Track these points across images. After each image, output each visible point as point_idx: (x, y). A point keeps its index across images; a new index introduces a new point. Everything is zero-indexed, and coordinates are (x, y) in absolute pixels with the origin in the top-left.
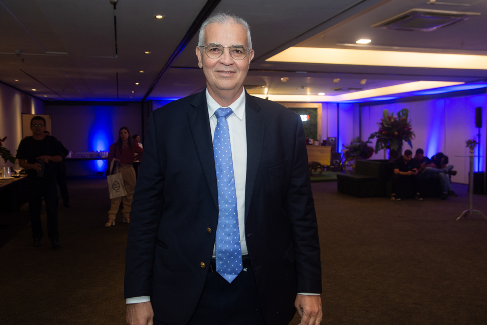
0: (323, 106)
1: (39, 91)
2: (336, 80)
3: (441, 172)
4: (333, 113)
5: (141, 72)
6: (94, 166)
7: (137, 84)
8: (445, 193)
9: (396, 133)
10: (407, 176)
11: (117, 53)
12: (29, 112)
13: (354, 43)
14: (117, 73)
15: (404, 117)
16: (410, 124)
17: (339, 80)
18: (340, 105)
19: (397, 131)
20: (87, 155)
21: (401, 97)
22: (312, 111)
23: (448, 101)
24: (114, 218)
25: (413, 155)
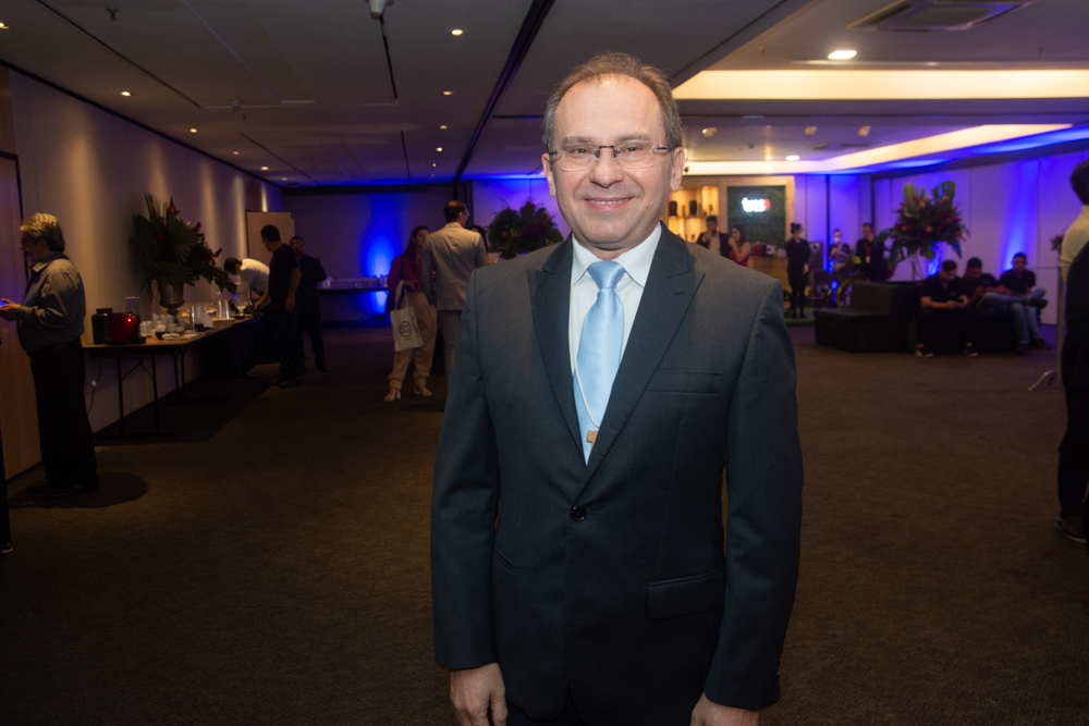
0: (796, 181)
1: (273, 170)
2: (810, 130)
3: (1016, 302)
4: (817, 195)
5: (443, 127)
6: (371, 303)
7: (440, 149)
8: (1024, 342)
9: (929, 229)
10: (946, 311)
11: (396, 97)
12: (258, 208)
13: (825, 58)
14: (402, 132)
15: (946, 198)
16: (958, 211)
17: (814, 129)
18: (832, 178)
19: (930, 225)
20: (357, 282)
21: (953, 159)
22: (775, 192)
23: (1045, 164)
24: (400, 387)
25: (961, 271)
